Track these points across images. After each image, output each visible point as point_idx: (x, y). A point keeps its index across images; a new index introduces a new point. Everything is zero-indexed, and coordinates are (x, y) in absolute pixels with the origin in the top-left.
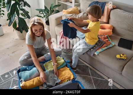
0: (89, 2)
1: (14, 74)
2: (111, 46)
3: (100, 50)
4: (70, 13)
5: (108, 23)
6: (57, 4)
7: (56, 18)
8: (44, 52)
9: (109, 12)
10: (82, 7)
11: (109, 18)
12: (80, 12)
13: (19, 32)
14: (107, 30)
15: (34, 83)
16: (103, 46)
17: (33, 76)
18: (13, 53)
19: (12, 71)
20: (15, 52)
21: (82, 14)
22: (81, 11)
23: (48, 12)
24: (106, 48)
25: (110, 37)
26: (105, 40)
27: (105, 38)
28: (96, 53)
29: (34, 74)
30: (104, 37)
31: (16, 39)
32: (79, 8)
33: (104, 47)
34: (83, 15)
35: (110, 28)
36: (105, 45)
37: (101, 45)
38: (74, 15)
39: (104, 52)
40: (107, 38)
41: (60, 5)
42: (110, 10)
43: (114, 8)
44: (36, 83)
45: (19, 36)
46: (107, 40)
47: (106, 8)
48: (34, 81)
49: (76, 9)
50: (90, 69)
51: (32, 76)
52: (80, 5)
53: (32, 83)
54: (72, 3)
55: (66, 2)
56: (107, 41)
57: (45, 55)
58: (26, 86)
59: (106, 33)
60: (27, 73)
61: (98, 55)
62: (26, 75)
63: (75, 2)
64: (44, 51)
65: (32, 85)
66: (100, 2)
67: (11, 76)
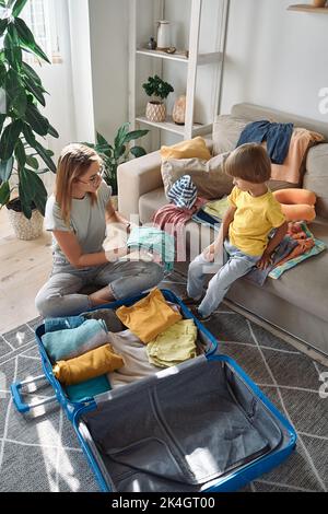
0: (240, 124)
1: (20, 342)
2: (314, 252)
3: (286, 265)
4: (184, 155)
5: (300, 185)
6: (132, 128)
7: (140, 172)
8: (105, 275)
9: (302, 154)
10: (217, 138)
11: (302, 170)
12: (212, 153)
13: (20, 214)
14: (300, 207)
15: (95, 363)
16: (293, 253)
17: (90, 343)
18: (3, 280)
19: (12, 334)
20: (11, 279)
21: (222, 161)
22: (216, 149)
23: (108, 153)
24: (302, 258)
25: (310, 225)
26: (295, 236)
27: (296, 231)
28: (273, 275)
29: (91, 337)
30: (293, 228)
31: (8, 239)
32: (208, 143)
33: (296, 256)
34: (224, 161)
35: (308, 201)
36: (297, 250)
37: (288, 252)
38: (196, 162)
39: (296, 269)
40: (302, 228)
41: (146, 132)
42: (305, 148)
43: (319, 140)
44: (100, 363)
45: (19, 228)
46: (302, 234)
47: (294, 140)
48: (92, 359)
49: (200, 143)
50: (253, 324)
51: (85, 345)
52: (211, 132)
53: (87, 364)
54: (183, 124)
55: (163, 121)
56: (302, 238)
57: (113, 284)
58: (71, 374)
59: (298, 216)
60: (68, 336)
61: (279, 278)
62: (65, 341)
63: (195, 123)
64: (107, 273)
65: (89, 370)
66: (275, 124)
67: (9, 349)
